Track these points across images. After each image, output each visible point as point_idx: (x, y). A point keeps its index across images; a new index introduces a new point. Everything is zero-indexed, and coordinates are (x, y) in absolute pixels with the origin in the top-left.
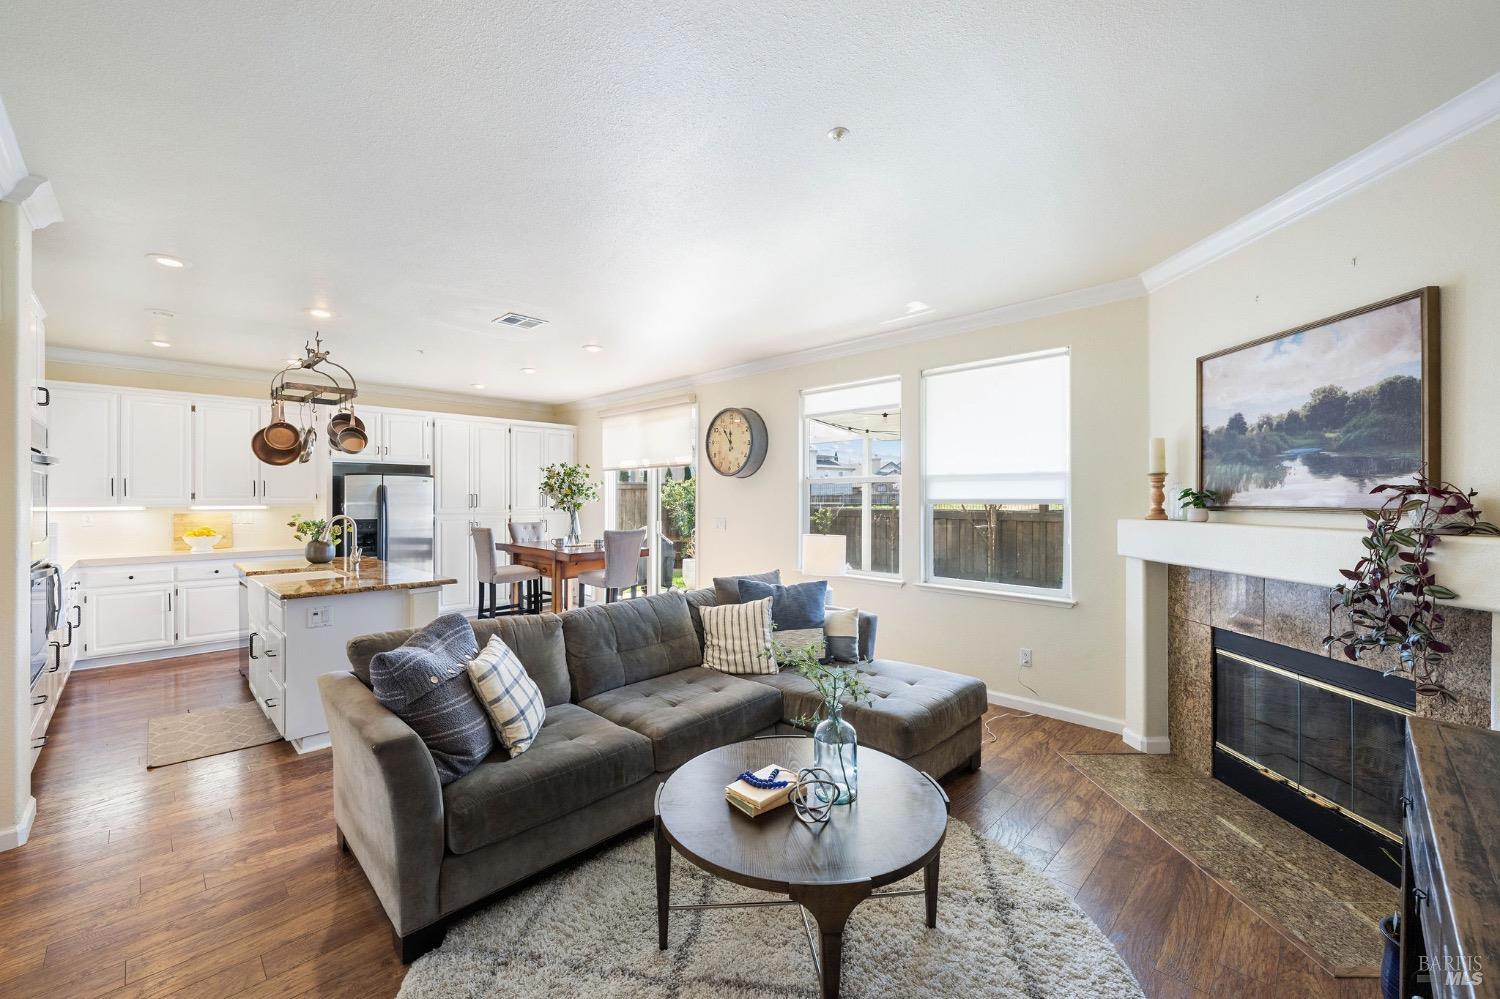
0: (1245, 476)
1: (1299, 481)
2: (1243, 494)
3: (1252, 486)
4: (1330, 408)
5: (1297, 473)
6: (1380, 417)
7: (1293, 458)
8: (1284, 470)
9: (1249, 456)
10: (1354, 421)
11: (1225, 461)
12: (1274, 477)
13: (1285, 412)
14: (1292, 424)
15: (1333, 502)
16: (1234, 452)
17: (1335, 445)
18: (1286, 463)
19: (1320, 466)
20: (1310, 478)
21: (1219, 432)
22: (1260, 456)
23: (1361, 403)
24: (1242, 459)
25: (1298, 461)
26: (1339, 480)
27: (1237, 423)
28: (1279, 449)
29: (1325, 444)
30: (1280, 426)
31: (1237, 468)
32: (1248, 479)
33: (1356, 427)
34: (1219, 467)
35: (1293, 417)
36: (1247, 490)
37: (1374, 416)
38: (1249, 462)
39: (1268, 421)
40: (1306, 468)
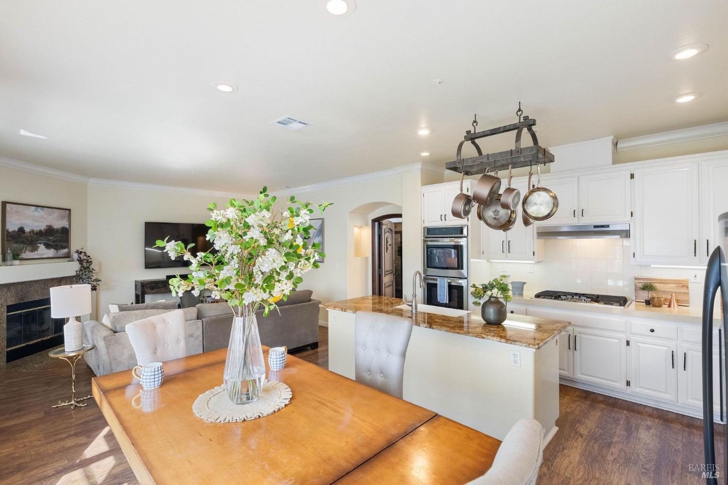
0: (24, 249)
1: (42, 250)
2: (24, 254)
3: (27, 252)
4: (50, 231)
5: (42, 247)
6: (61, 235)
7: (40, 243)
8: (38, 247)
9: (26, 242)
10: (56, 235)
11: (16, 243)
12: (35, 249)
13: (39, 229)
14: (40, 233)
15: (51, 256)
16: (21, 240)
17: (52, 241)
18: (39, 245)
19: (48, 246)
20: (45, 249)
21: (14, 232)
22: (30, 242)
23: (57, 231)
24: (23, 242)
25: (42, 244)
26: (52, 250)
27: (21, 230)
28: (37, 241)
29: (49, 240)
30: (37, 233)
31: (21, 246)
32: (26, 249)
33: (56, 237)
34: (13, 245)
35: (41, 231)
36: (25, 253)
37: (60, 235)
38: (26, 244)
39: (33, 231)
40: (44, 247)
